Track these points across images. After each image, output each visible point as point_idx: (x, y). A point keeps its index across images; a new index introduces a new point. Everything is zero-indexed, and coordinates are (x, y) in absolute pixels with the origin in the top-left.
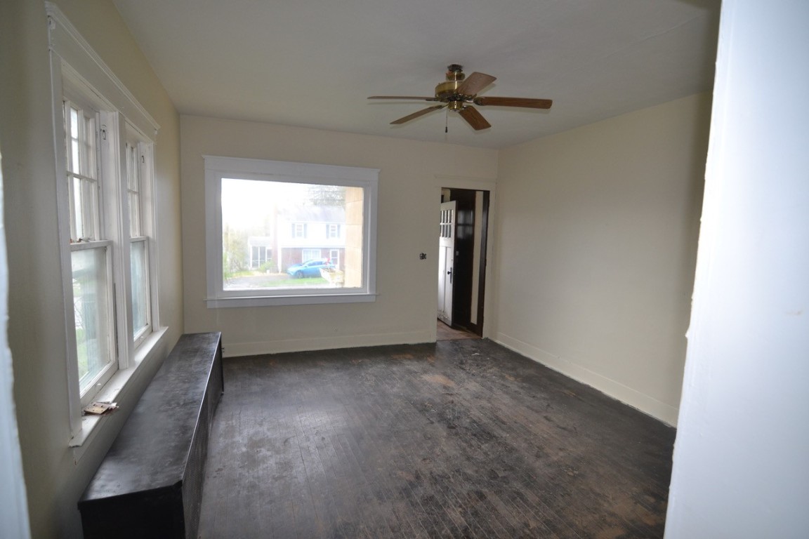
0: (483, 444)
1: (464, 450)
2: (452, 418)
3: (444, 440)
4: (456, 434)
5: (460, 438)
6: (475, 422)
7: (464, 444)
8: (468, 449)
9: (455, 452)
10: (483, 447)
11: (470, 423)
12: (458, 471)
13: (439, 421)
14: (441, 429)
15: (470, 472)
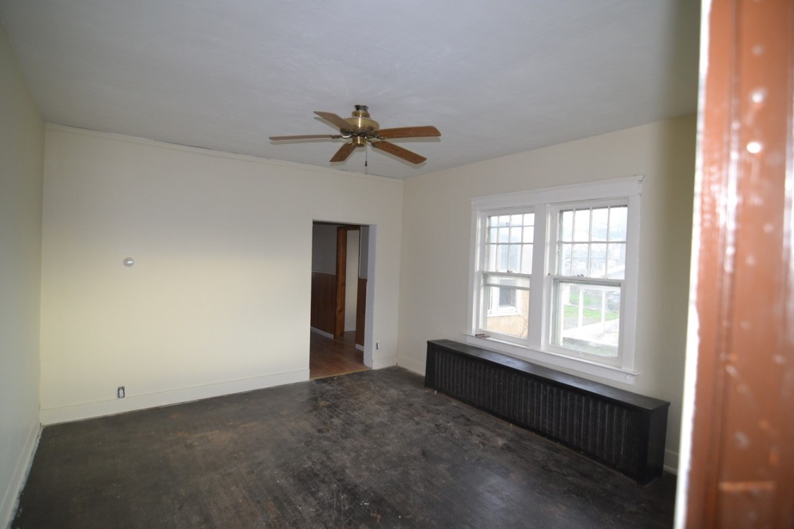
0: (310, 467)
1: (329, 458)
2: (341, 494)
3: (348, 465)
4: (335, 473)
5: (331, 469)
6: (312, 494)
7: (328, 463)
8: (325, 459)
9: (338, 455)
10: (310, 464)
11: (318, 491)
12: (335, 442)
13: (356, 486)
14: (353, 476)
15: (326, 443)
